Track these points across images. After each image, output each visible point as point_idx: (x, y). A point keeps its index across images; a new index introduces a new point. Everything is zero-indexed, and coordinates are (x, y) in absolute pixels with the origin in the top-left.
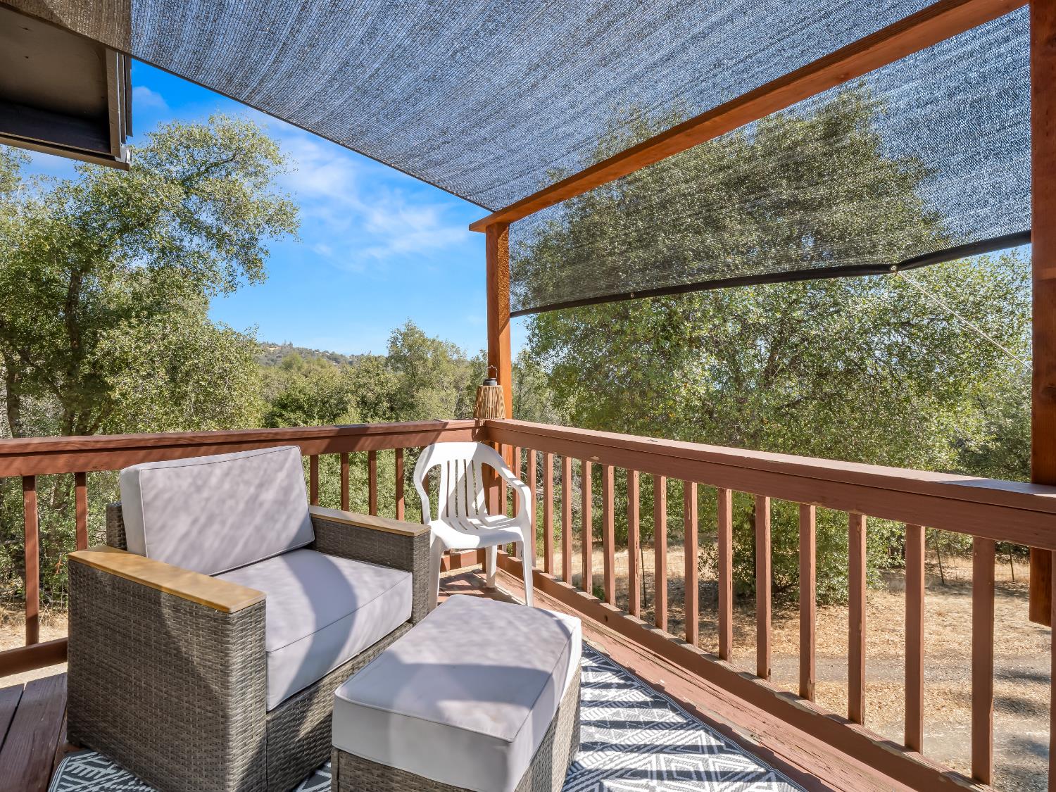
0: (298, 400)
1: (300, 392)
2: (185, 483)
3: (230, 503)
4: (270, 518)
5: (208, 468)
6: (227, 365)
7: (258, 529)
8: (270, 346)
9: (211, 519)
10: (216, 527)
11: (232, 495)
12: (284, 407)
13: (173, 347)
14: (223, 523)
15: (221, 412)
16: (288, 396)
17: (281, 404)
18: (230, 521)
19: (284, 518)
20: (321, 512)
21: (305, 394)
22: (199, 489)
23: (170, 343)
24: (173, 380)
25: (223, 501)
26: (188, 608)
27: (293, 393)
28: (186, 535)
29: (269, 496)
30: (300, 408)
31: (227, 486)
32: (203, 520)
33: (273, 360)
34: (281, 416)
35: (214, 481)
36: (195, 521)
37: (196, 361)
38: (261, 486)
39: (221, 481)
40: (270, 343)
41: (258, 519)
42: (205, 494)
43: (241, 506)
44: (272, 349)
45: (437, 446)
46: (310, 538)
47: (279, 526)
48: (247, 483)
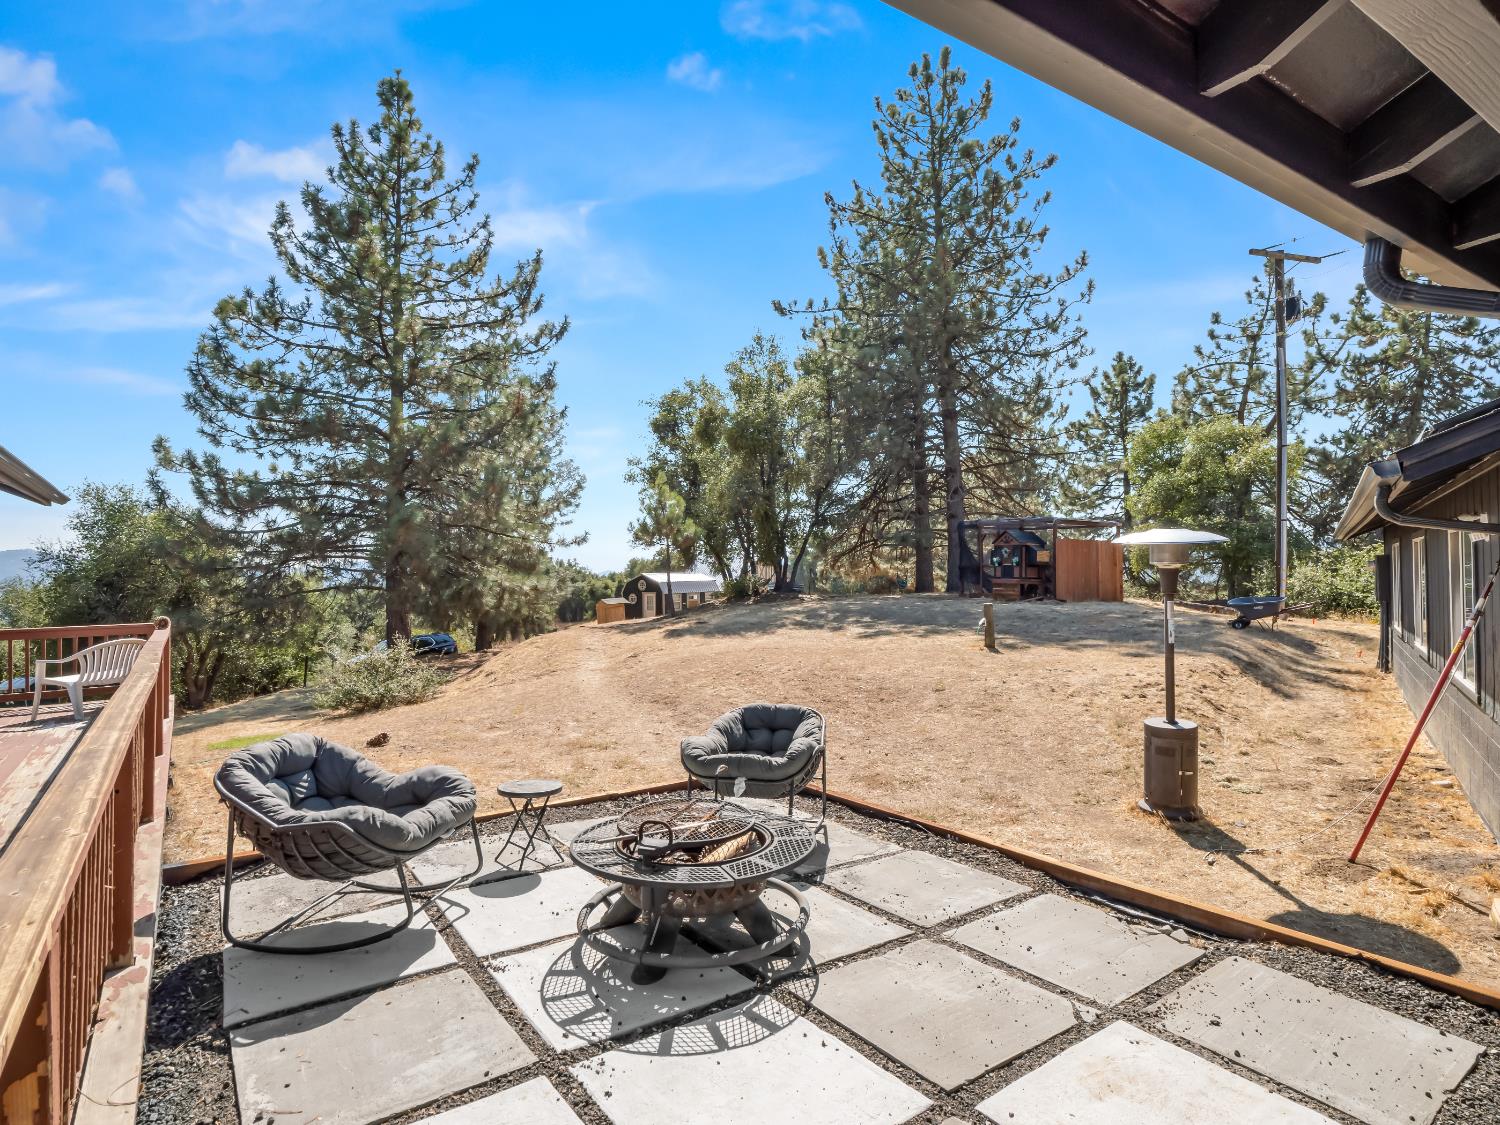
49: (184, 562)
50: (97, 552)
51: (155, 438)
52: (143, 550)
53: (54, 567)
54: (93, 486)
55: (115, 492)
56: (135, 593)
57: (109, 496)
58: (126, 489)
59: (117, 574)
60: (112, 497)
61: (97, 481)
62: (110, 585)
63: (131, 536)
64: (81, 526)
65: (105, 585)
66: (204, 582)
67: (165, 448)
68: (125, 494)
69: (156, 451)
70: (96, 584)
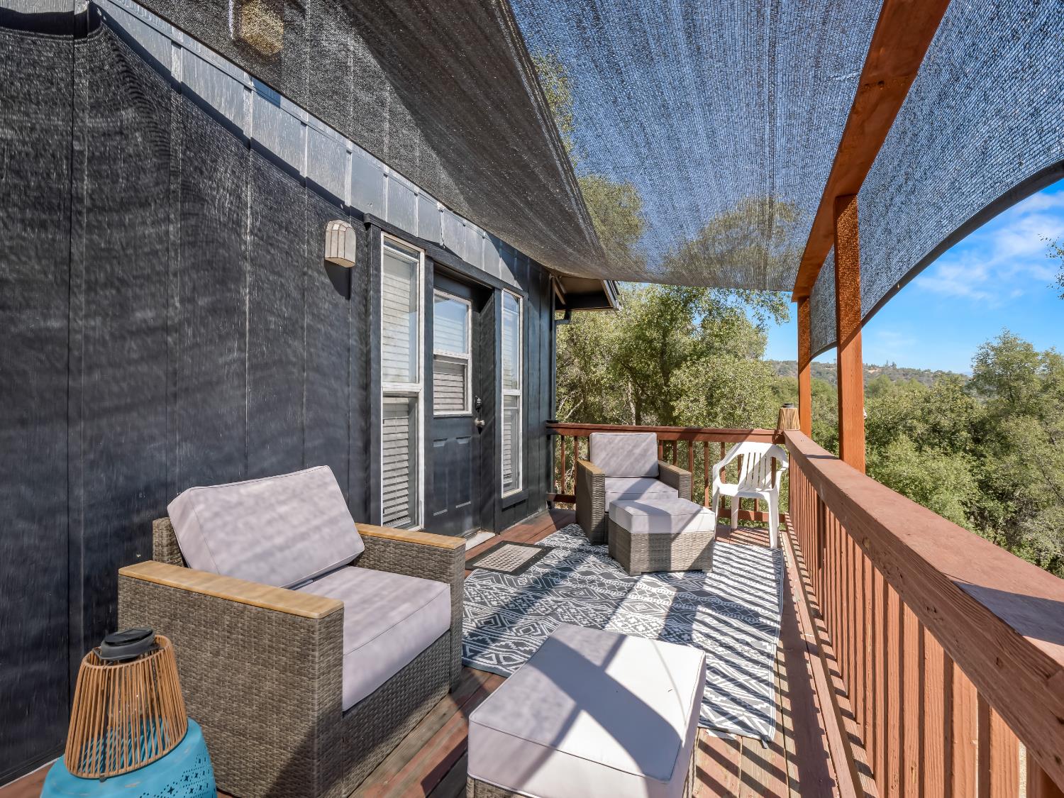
2: (606, 441)
3: (621, 451)
4: (637, 460)
7: (632, 464)
9: (613, 455)
10: (615, 459)
11: (622, 448)
14: (618, 457)
18: (620, 458)
19: (643, 462)
20: (663, 464)
22: (610, 443)
25: (618, 449)
28: (605, 458)
29: (638, 451)
31: (621, 444)
32: (611, 455)
35: (616, 441)
36: (608, 455)
38: (634, 447)
39: (619, 442)
40: (869, 364)
41: (632, 460)
43: (626, 453)
44: (871, 372)
46: (657, 475)
47: (640, 464)
48: (629, 444)
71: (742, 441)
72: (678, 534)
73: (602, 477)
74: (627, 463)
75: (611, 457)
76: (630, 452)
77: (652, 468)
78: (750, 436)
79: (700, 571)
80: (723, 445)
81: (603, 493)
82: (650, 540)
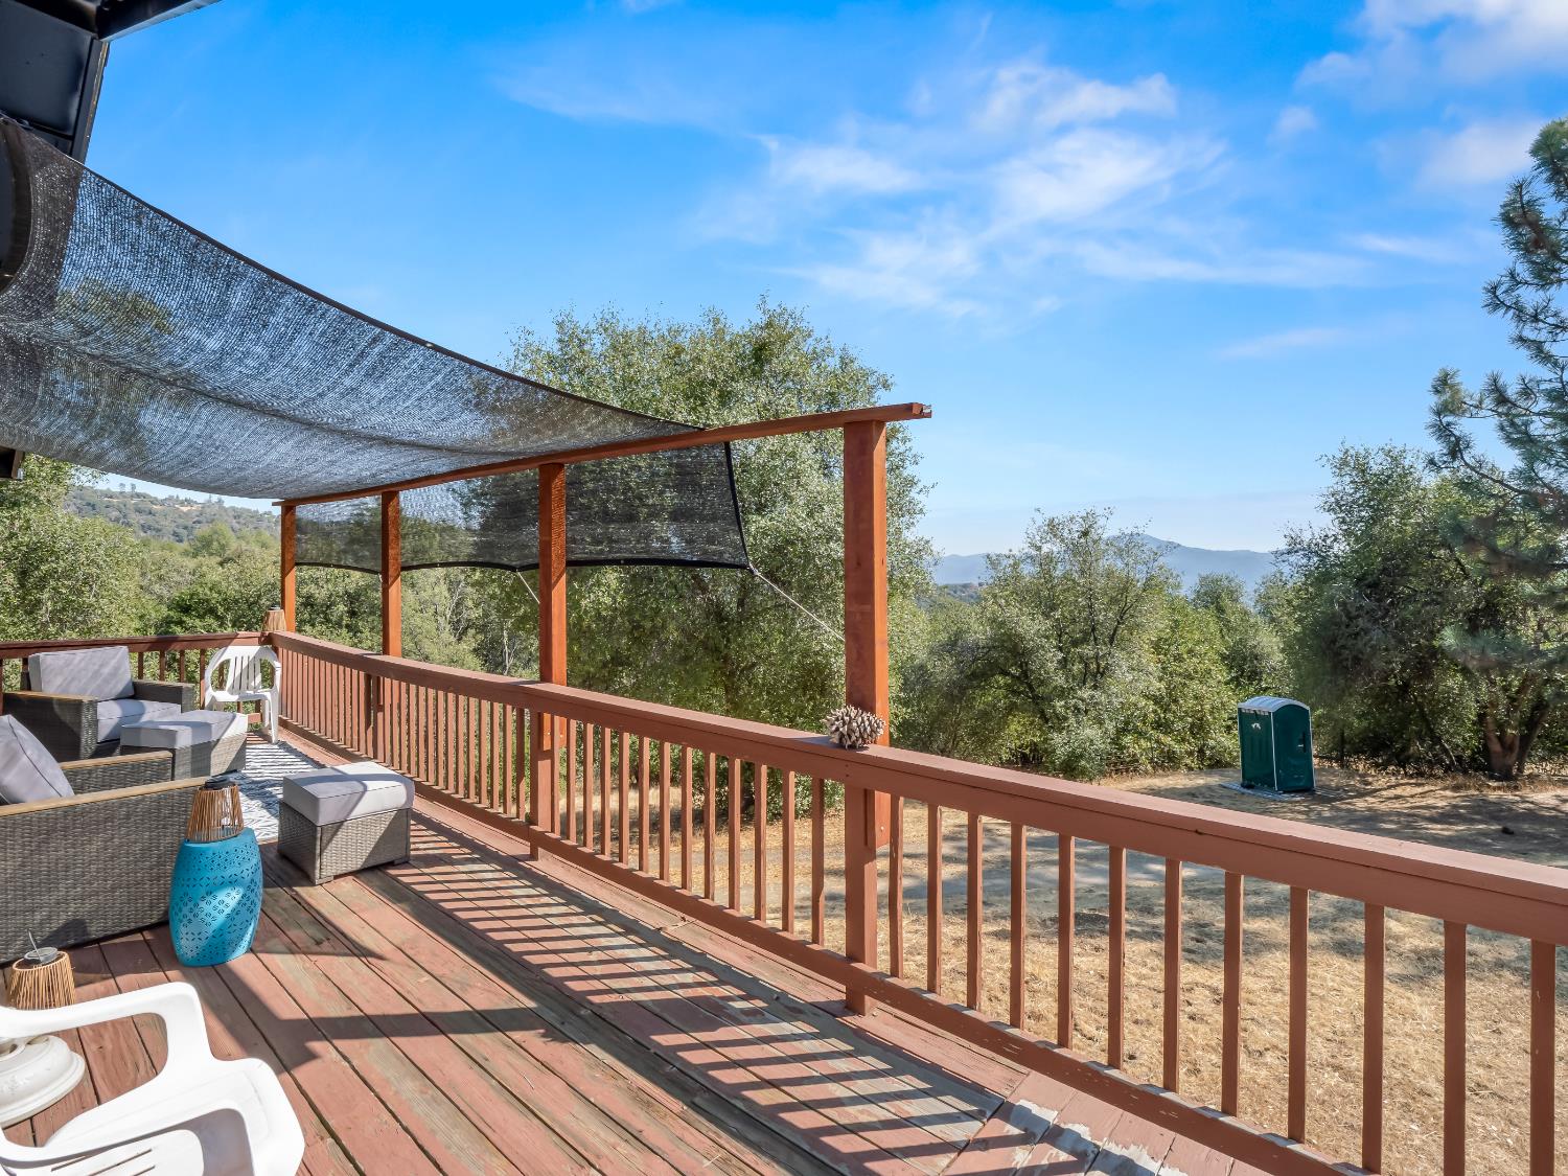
0: (207, 601)
1: (211, 589)
3: (83, 672)
4: (106, 681)
5: (72, 656)
6: (94, 570)
8: (182, 503)
9: (73, 679)
11: (85, 669)
12: (186, 610)
13: (25, 548)
14: (80, 681)
15: (84, 622)
16: (192, 595)
17: (180, 607)
19: (114, 682)
21: (219, 593)
22: (68, 665)
23: (21, 544)
24: (22, 586)
25: (80, 671)
26: (64, 703)
27: (200, 590)
28: (61, 685)
29: (106, 671)
30: (212, 611)
31: (83, 664)
32: (70, 678)
33: (186, 528)
34: (180, 623)
35: (76, 661)
36: (64, 680)
37: (55, 566)
38: (101, 666)
39: (80, 661)
41: (99, 682)
42: (71, 667)
43: (90, 674)
44: (185, 509)
45: (230, 647)
46: (132, 693)
47: (111, 686)
48: (94, 663)
49: (1494, 551)
50: (1357, 540)
51: (1437, 374)
52: (1422, 538)
53: (1304, 561)
54: (1352, 452)
55: (1380, 458)
56: (1410, 599)
57: (1372, 463)
58: (1395, 453)
59: (1384, 571)
60: (1377, 464)
61: (1357, 445)
62: (1374, 585)
63: (1405, 516)
64: (1337, 506)
65: (1369, 586)
66: (1528, 587)
67: (1452, 387)
68: (1394, 459)
69: (1437, 391)
70: (1356, 585)
71: (227, 646)
72: (218, 740)
73: (93, 704)
74: (93, 686)
75: (70, 682)
76: (96, 673)
77: (128, 685)
78: (235, 640)
79: (235, 771)
80: (203, 652)
81: (95, 723)
82: (193, 751)
